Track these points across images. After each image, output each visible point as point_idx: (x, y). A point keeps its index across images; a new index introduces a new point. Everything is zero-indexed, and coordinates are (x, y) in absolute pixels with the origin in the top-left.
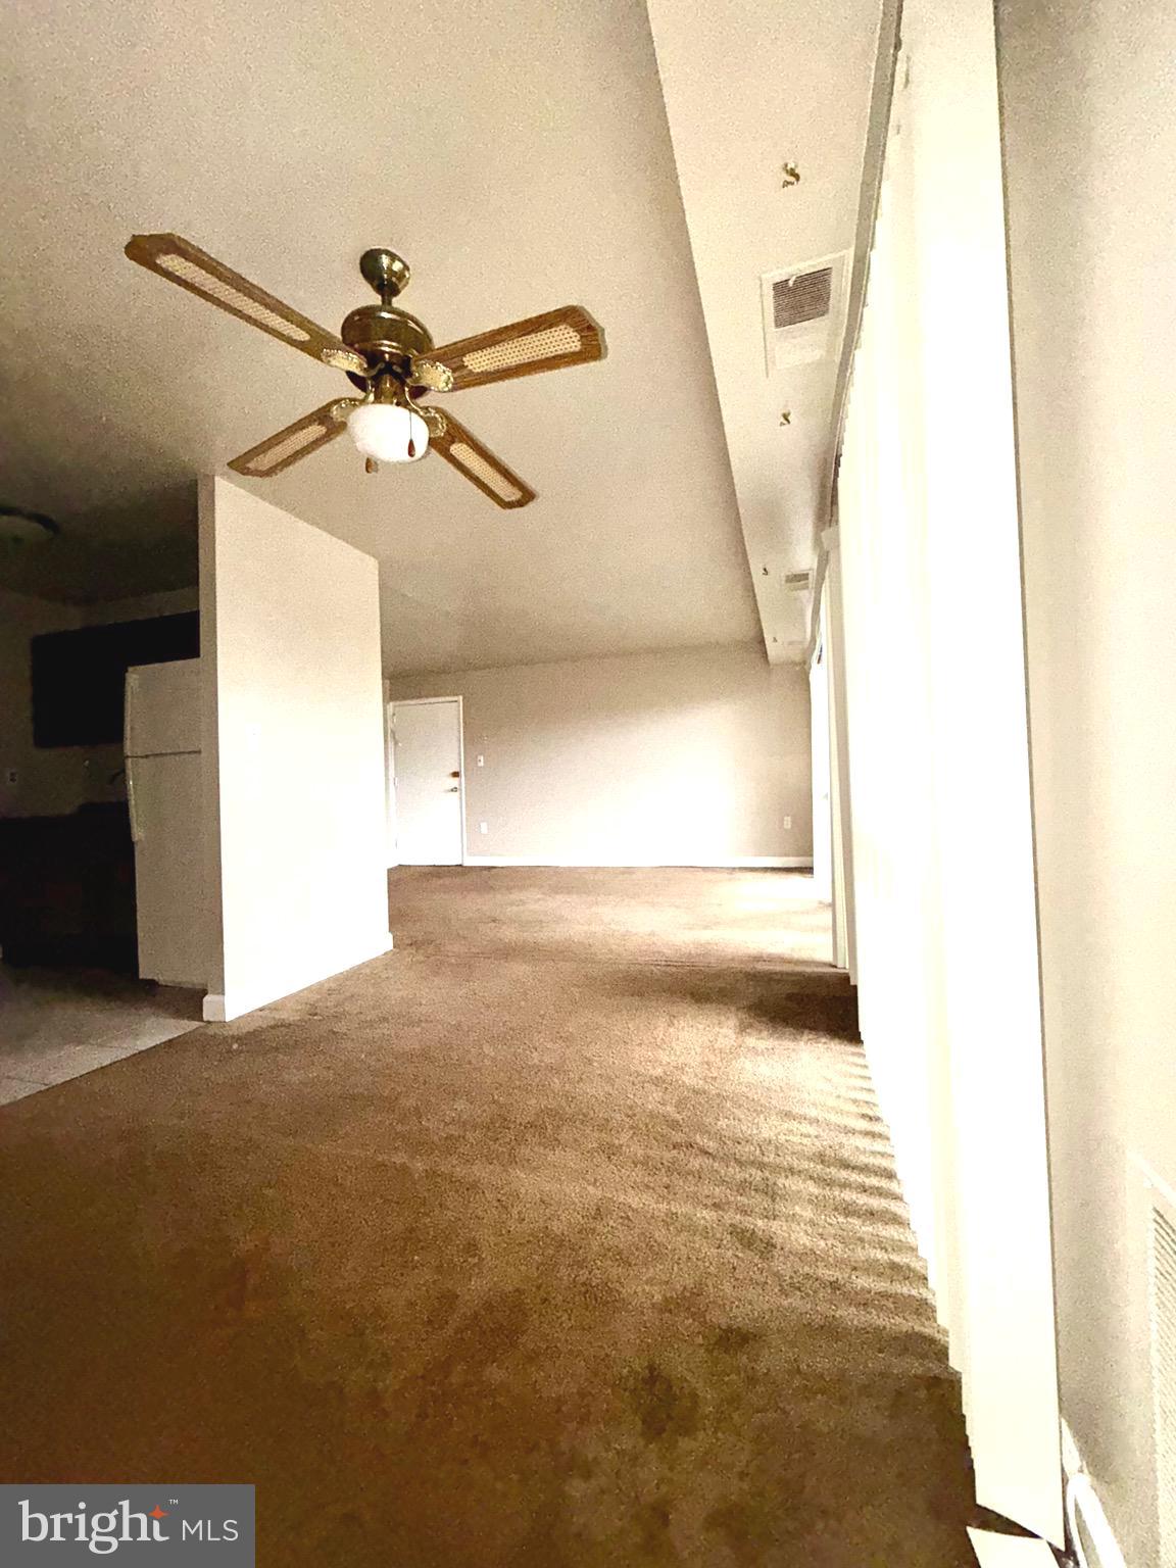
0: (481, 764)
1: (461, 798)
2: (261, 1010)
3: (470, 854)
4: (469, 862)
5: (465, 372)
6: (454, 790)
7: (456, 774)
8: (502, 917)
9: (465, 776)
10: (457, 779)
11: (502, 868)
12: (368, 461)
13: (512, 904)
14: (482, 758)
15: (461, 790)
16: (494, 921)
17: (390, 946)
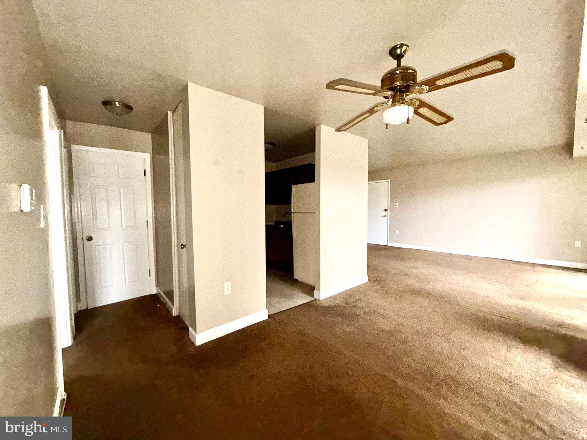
0: (397, 207)
1: (388, 220)
2: (330, 298)
3: (390, 242)
4: (390, 244)
5: (435, 86)
6: (385, 216)
7: (386, 210)
8: (409, 274)
9: (390, 211)
10: (386, 212)
11: (405, 249)
12: (387, 125)
13: (412, 268)
14: (397, 204)
15: (388, 217)
16: (406, 275)
17: (367, 280)
